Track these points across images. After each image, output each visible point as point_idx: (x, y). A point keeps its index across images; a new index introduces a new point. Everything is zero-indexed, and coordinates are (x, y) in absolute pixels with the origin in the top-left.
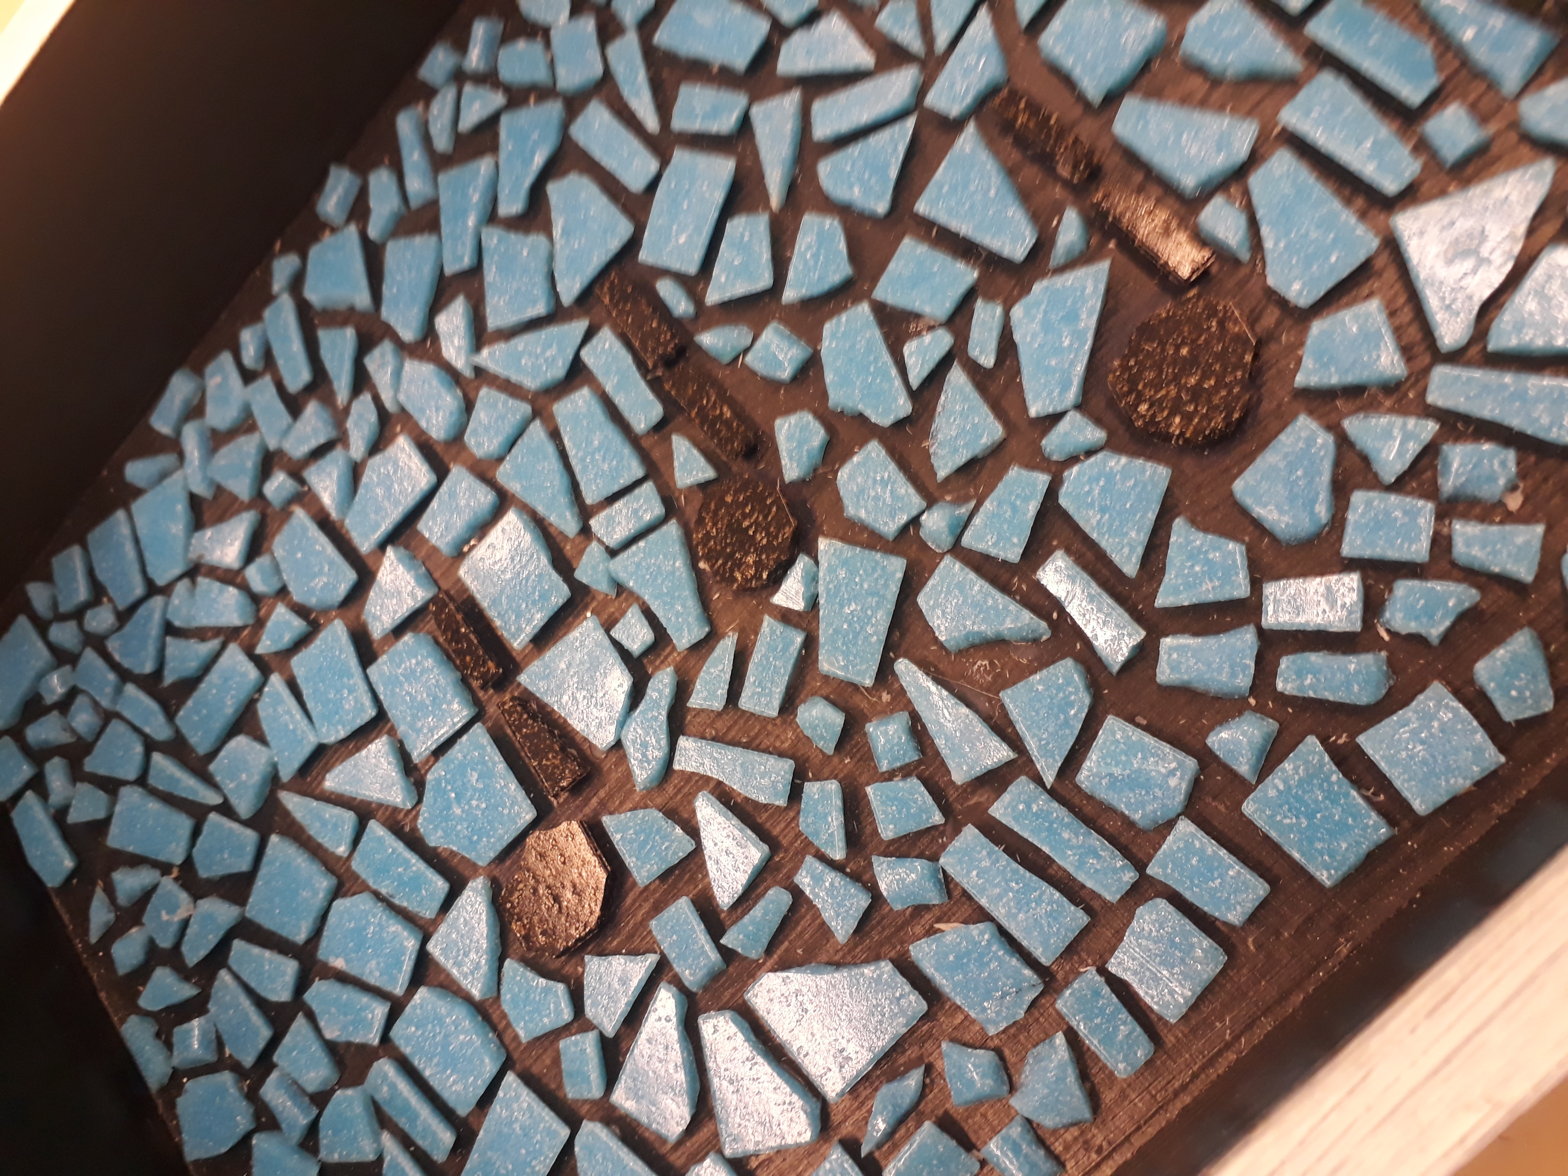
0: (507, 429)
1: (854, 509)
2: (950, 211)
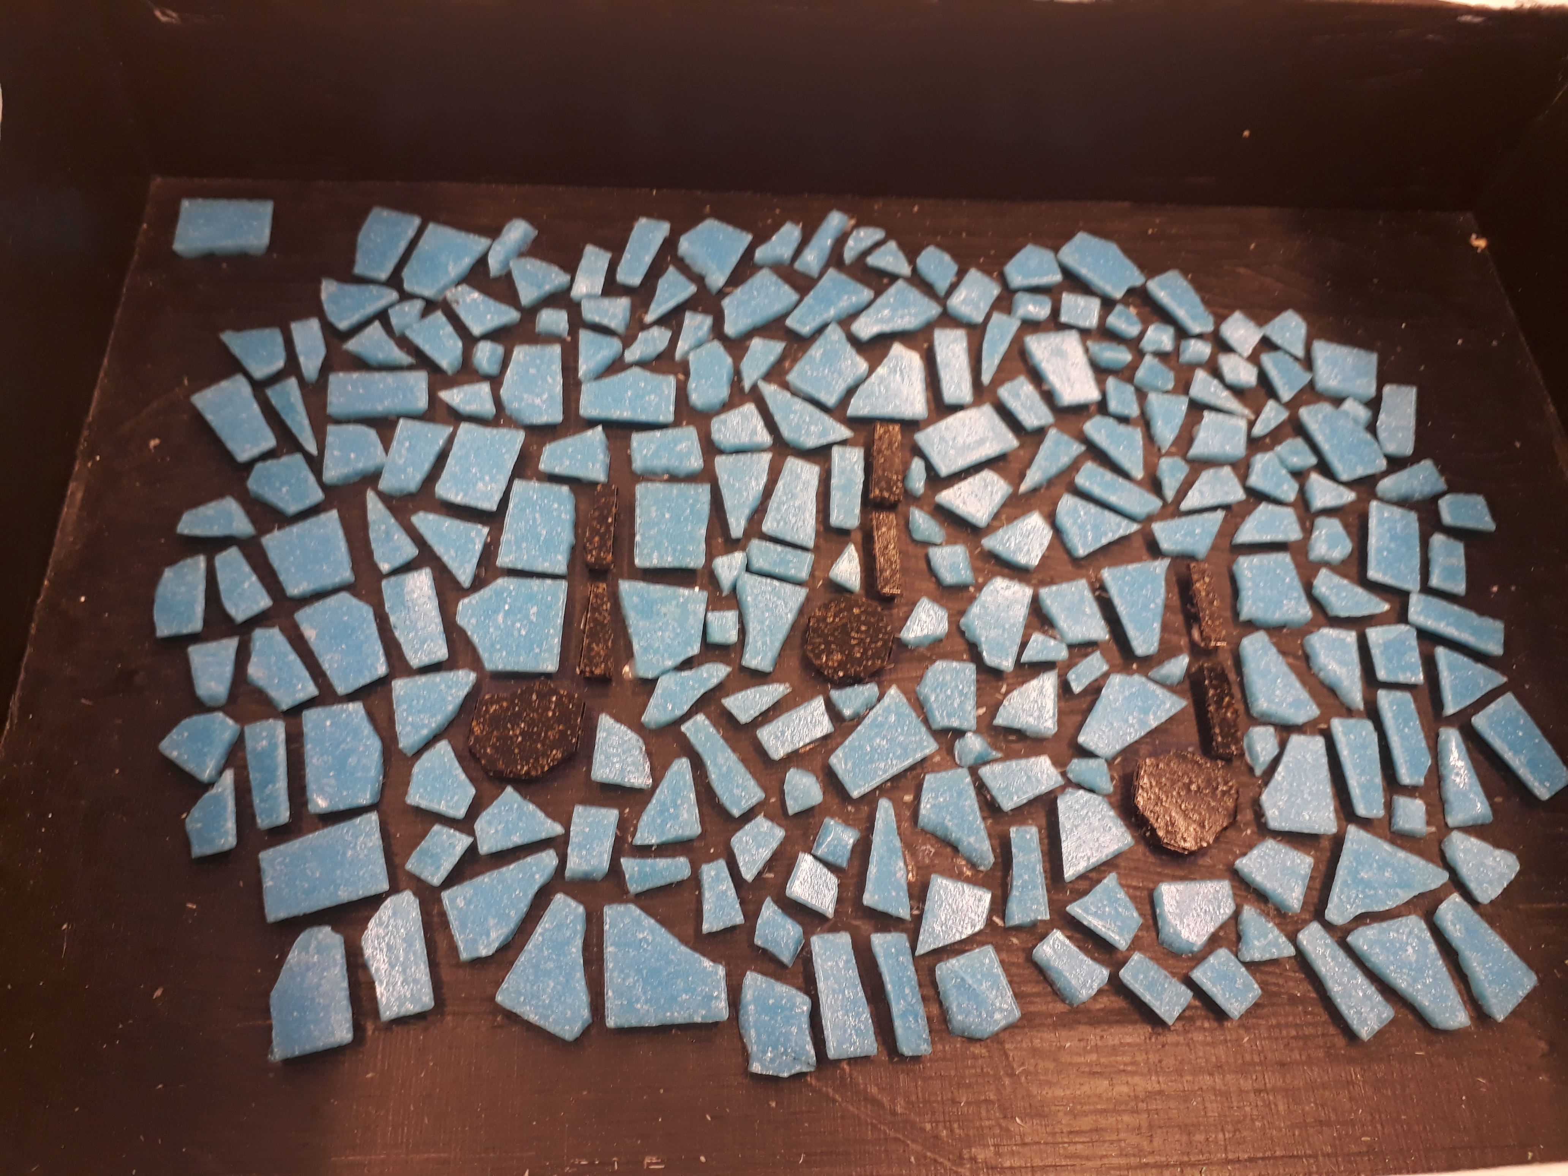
1: (927, 689)
2: (1121, 591)
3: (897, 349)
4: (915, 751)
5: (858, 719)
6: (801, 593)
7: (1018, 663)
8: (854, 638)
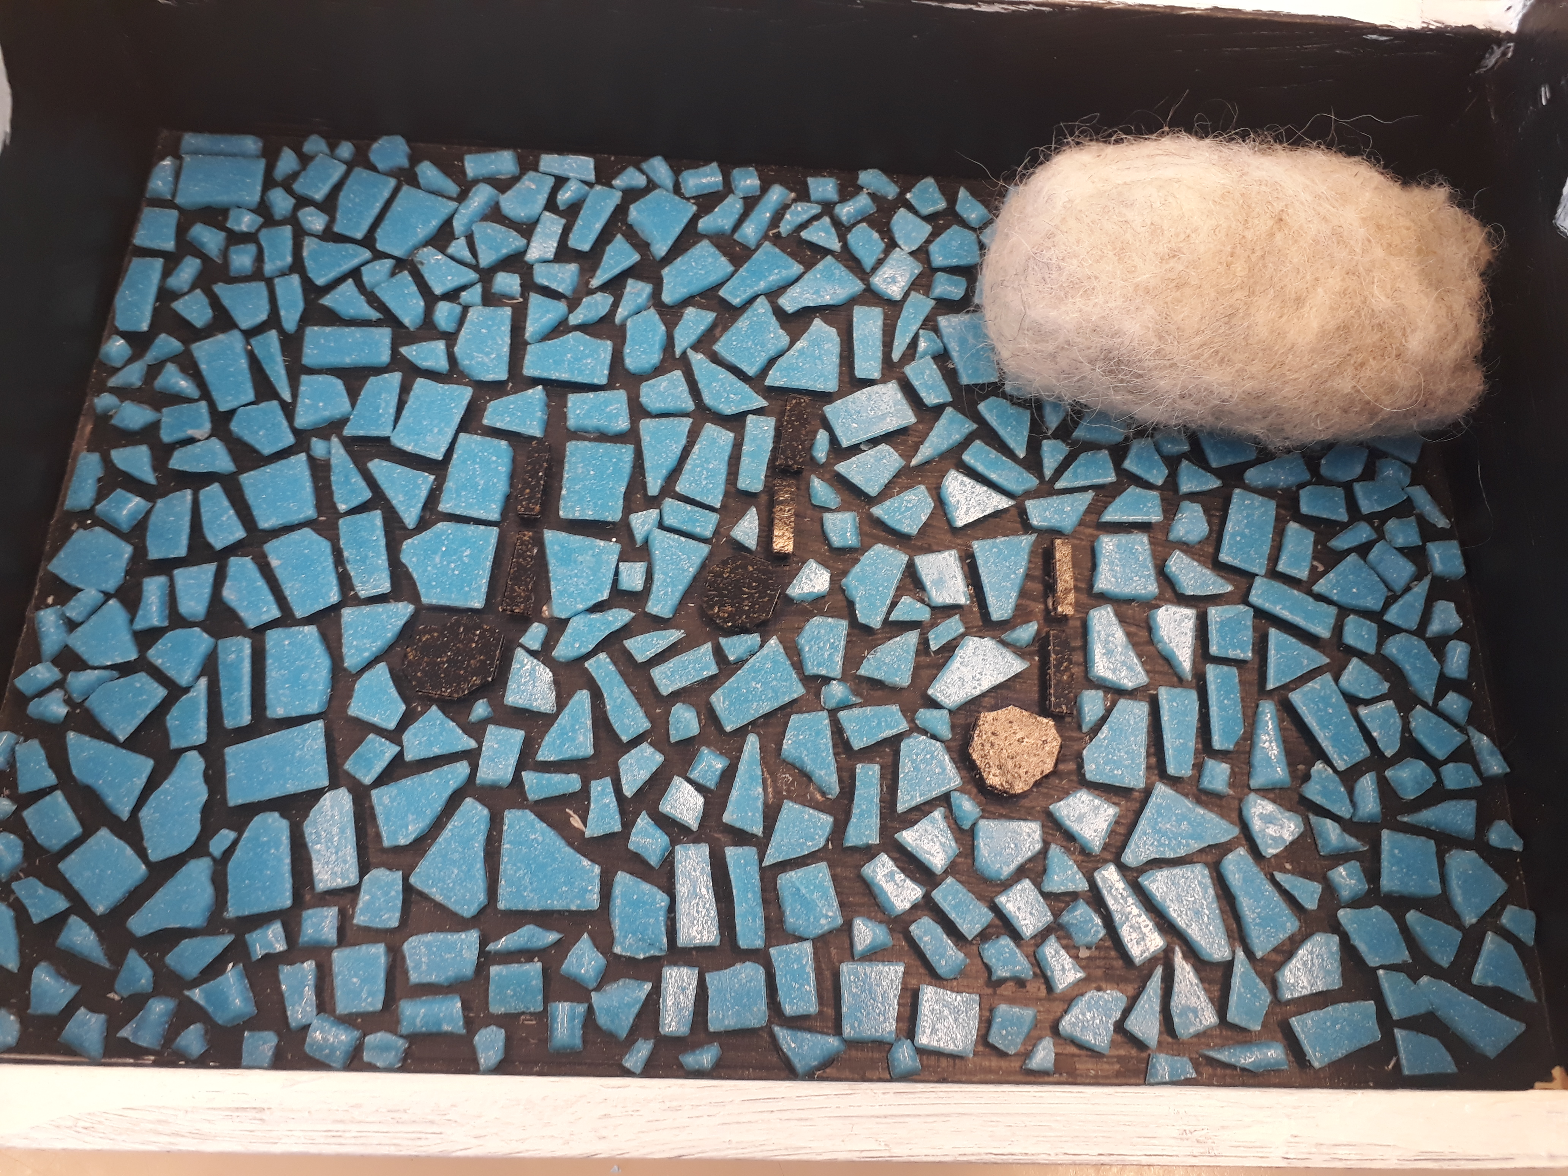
0: (670, 405)
1: (804, 641)
2: (986, 562)
3: (818, 323)
4: (784, 694)
5: (740, 663)
6: (705, 549)
7: (886, 622)
8: (745, 593)
